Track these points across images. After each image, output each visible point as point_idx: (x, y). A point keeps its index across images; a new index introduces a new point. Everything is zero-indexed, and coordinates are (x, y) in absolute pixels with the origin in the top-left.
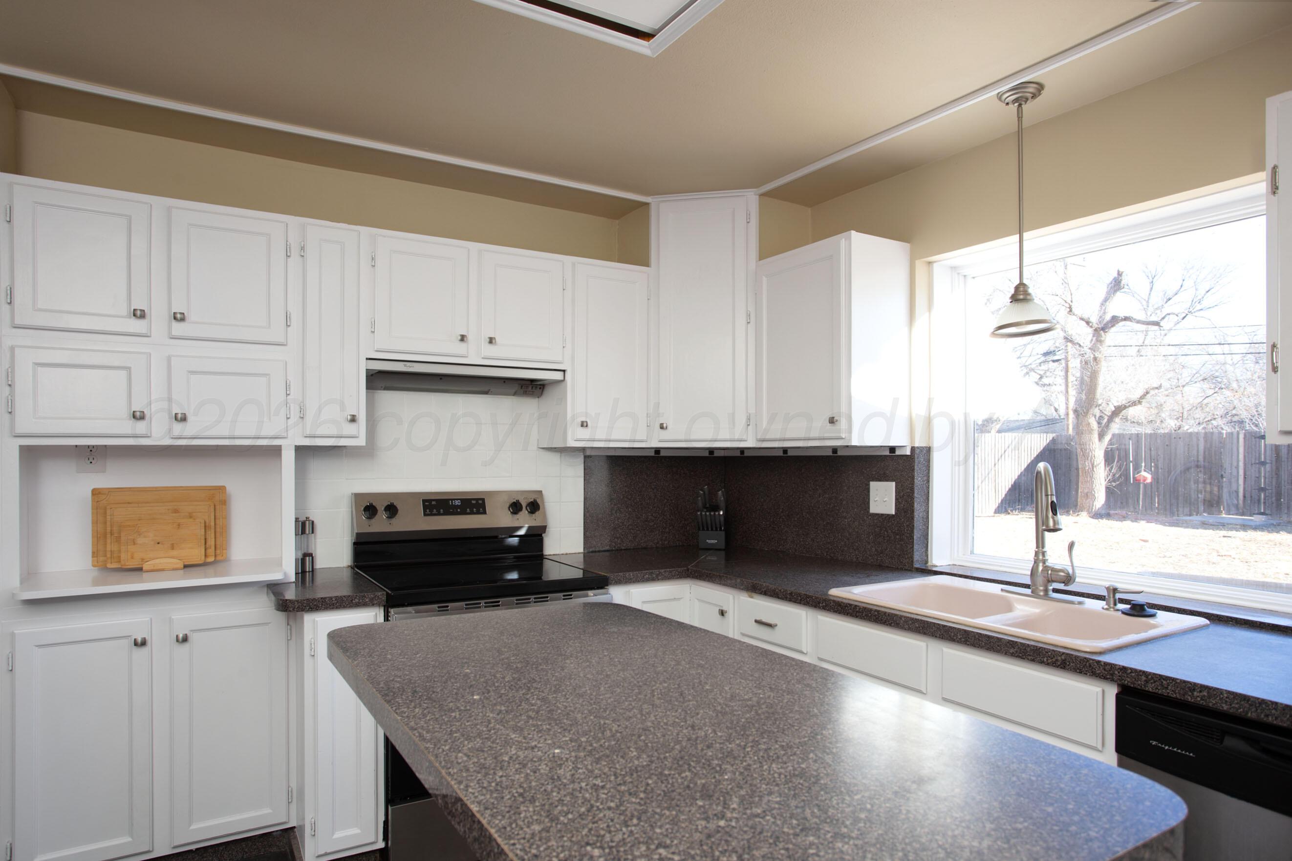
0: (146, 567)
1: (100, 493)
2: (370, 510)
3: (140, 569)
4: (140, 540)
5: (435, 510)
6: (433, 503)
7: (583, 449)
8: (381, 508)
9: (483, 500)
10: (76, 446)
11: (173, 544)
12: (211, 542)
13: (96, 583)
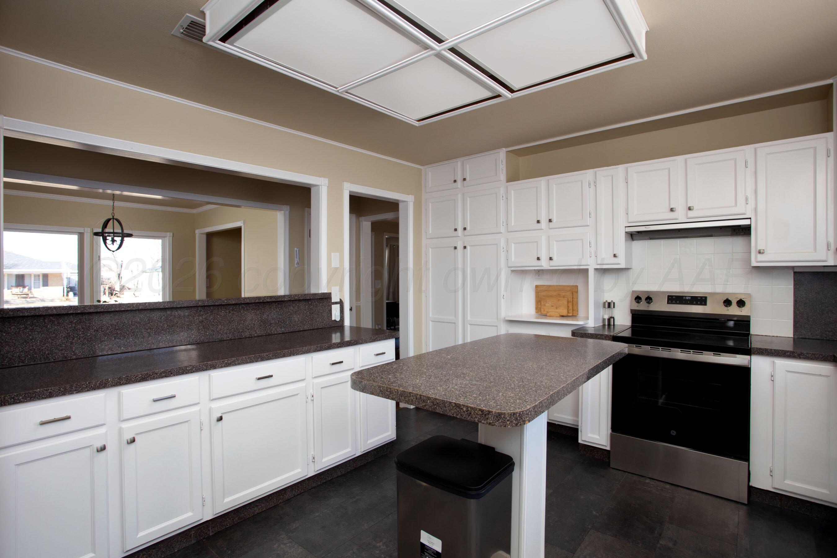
0: (548, 315)
1: (537, 287)
2: (638, 299)
3: (546, 315)
4: (547, 305)
5: (674, 301)
6: (674, 297)
7: (793, 267)
8: (643, 299)
9: (706, 298)
10: (535, 270)
11: (557, 307)
12: (571, 308)
13: (537, 318)
